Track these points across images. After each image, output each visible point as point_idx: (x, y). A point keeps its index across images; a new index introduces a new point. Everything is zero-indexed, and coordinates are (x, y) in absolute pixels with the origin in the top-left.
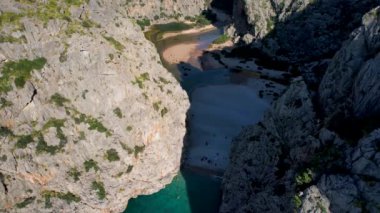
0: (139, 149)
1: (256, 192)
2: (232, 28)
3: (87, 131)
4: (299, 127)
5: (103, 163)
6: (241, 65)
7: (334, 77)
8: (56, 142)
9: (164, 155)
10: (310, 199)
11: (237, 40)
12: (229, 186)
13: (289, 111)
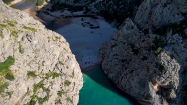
0: (73, 73)
3: (52, 80)
4: (135, 35)
6: (62, 14)
8: (45, 94)
10: (162, 56)
13: (129, 31)
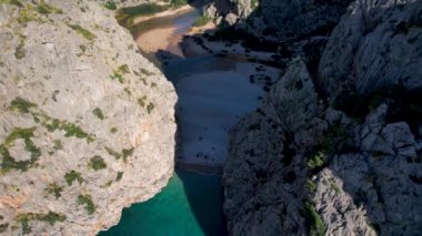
0: (127, 153)
1: (263, 182)
2: (212, 7)
3: (63, 139)
4: (302, 110)
5: (87, 173)
6: (227, 48)
7: (334, 54)
9: (156, 156)
10: (324, 182)
11: (219, 21)
12: (231, 180)
13: (290, 95)
